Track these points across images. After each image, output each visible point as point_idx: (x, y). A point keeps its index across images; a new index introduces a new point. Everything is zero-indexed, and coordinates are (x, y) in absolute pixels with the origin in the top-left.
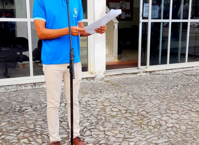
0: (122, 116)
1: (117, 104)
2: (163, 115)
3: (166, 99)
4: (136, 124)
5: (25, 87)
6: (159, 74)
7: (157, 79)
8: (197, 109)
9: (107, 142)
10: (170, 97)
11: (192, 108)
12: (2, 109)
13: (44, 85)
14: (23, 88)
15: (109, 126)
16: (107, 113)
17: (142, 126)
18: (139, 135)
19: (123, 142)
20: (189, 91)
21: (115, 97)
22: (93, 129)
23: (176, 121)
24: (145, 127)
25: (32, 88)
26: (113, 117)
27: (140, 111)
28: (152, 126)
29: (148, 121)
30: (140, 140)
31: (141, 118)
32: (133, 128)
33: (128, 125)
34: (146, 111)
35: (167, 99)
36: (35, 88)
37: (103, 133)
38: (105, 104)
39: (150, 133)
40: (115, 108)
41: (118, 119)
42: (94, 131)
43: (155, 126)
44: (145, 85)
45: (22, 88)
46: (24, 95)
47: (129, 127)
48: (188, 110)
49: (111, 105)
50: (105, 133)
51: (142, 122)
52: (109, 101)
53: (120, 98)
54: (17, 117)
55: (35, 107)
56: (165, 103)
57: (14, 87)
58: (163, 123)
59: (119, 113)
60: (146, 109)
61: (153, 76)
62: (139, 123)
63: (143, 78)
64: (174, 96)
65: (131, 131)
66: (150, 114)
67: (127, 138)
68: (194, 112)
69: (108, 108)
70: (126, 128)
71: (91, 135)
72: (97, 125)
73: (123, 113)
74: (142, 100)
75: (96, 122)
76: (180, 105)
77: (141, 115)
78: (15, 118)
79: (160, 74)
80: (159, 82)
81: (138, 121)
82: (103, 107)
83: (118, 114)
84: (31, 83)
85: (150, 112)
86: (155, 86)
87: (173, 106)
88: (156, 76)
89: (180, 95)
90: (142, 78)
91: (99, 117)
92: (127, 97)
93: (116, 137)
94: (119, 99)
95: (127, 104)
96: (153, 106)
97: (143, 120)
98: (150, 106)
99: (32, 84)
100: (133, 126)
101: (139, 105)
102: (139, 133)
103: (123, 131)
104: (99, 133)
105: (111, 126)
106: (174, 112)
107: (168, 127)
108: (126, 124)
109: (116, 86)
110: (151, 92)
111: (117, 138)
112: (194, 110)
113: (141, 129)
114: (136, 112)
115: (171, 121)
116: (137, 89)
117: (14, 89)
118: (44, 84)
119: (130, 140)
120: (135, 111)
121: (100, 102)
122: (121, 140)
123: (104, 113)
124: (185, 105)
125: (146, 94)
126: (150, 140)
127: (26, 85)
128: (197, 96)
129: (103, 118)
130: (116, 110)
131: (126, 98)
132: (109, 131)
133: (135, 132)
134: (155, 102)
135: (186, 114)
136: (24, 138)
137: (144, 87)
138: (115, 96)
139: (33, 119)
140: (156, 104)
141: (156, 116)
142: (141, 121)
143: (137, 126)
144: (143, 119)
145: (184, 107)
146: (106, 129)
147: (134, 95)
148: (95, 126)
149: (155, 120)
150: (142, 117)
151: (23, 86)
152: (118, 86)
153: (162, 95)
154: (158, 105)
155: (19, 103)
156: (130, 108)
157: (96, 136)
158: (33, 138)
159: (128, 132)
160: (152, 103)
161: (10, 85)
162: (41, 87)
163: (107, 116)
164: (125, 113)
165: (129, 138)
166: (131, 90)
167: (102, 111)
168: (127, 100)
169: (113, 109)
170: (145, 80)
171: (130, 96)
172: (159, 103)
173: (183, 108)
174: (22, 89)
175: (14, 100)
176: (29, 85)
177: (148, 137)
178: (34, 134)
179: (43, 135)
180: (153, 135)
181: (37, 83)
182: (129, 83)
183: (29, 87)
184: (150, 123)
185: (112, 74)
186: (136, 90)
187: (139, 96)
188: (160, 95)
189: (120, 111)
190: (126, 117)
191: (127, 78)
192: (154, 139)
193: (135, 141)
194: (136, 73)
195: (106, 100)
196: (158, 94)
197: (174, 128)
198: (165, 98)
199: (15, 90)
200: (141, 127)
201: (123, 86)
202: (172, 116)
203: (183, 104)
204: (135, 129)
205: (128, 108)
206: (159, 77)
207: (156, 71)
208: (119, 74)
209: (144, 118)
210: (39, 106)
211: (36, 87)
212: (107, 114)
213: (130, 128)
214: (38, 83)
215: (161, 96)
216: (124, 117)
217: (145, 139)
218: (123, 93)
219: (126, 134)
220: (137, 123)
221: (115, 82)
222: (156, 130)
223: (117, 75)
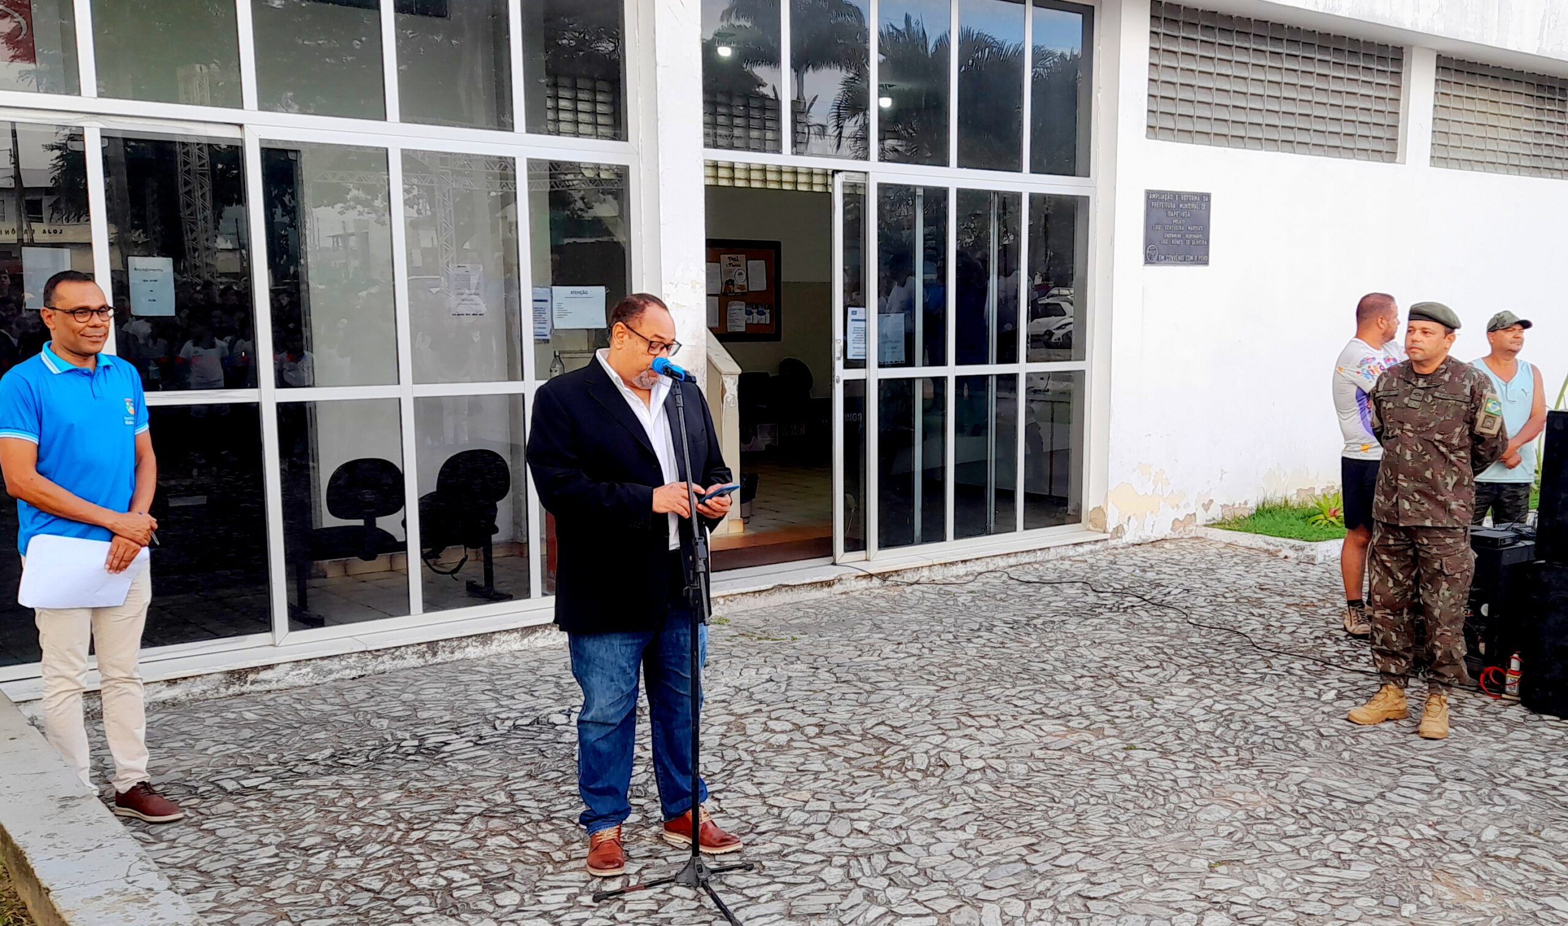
0: (811, 746)
1: (782, 706)
2: (950, 733)
3: (955, 680)
4: (862, 768)
5: (394, 659)
6: (917, 583)
7: (911, 603)
8: (1062, 708)
9: (780, 825)
10: (969, 670)
11: (1046, 705)
12: (347, 747)
13: (467, 650)
14: (387, 664)
15: (772, 780)
16: (755, 739)
17: (884, 771)
18: (881, 800)
19: (833, 822)
20: (1032, 646)
21: (768, 681)
22: (720, 791)
23: (993, 749)
24: (896, 775)
25: (421, 661)
26: (779, 749)
27: (869, 723)
28: (919, 770)
29: (904, 754)
30: (884, 813)
31: (876, 749)
32: (857, 780)
33: (836, 772)
34: (890, 726)
35: (957, 677)
36: (435, 661)
37: (759, 802)
38: (737, 709)
39: (914, 792)
40: (777, 719)
41: (798, 756)
42: (726, 798)
43: (927, 768)
44: (870, 631)
45: (383, 662)
46: (403, 691)
47: (841, 778)
48: (1033, 713)
49: (760, 710)
50: (765, 803)
51: (884, 761)
52: (750, 697)
53: (788, 685)
54: (426, 772)
55: (472, 733)
56: (954, 691)
57: (352, 660)
58: (953, 759)
59: (794, 738)
60: (890, 716)
61: (894, 593)
62: (872, 765)
63: (858, 599)
64: (981, 665)
65: (852, 789)
66: (903, 731)
67: (842, 811)
68: (1053, 717)
69: (751, 720)
70: (834, 781)
71: (722, 811)
72: (733, 780)
73: (812, 734)
74: (868, 687)
75: (723, 770)
76: (1004, 699)
77: (875, 737)
78: (418, 776)
79: (922, 580)
80: (921, 617)
81: (867, 757)
82: (732, 718)
83: (792, 740)
84: (419, 644)
85: (904, 727)
86: (906, 633)
87: (981, 703)
88: (908, 589)
89: (1003, 661)
90: (853, 602)
91: (730, 754)
92: (811, 679)
93: (806, 809)
94: (783, 689)
95: (817, 704)
96: (912, 706)
97: (886, 754)
98: (902, 706)
99: (424, 648)
100: (856, 774)
101: (863, 705)
102: (877, 795)
103: (824, 790)
104: (745, 802)
105: (781, 780)
106: (984, 721)
107: (970, 771)
108: (830, 770)
109: (759, 639)
110: (896, 656)
111: (808, 812)
112: (1051, 712)
113: (885, 782)
114: (857, 729)
115: (977, 751)
116: (841, 648)
117: (352, 668)
118: (468, 646)
119: (855, 815)
120: (851, 727)
121: (716, 702)
122: (823, 817)
123: (743, 738)
124: (1021, 695)
125: (880, 663)
126: (917, 812)
127: (397, 653)
128: (1062, 661)
129: (745, 756)
130: (784, 728)
131: (810, 683)
132: (778, 795)
133: (865, 792)
134: (916, 691)
135: (1026, 726)
136: (494, 833)
137: (868, 637)
138: (768, 677)
139: (487, 774)
140: (921, 699)
141: (927, 739)
142: (878, 758)
143: (866, 773)
144: (884, 751)
145: (1020, 703)
146: (764, 789)
147: (836, 670)
148: (724, 783)
149: (926, 752)
150: (880, 744)
151: (386, 658)
152: (767, 638)
153: (940, 666)
154: (928, 701)
155: (402, 724)
156: (830, 717)
157: (738, 814)
158: (525, 830)
159: (842, 793)
160: (908, 696)
161: (336, 656)
162: (458, 655)
163: (758, 749)
164: (818, 735)
165: (848, 810)
166: (821, 651)
167: (733, 733)
168: (815, 692)
169: (772, 724)
170: (868, 611)
171: (823, 674)
172: (933, 694)
173: (1016, 706)
174: (381, 668)
175: (375, 712)
176: (410, 650)
177: (909, 803)
178: (522, 821)
179: (554, 821)
180: (924, 798)
181: (441, 643)
182: (806, 626)
183: (412, 661)
184: (910, 763)
185: (735, 591)
186: (842, 652)
187: (856, 675)
188: (931, 664)
189: (798, 727)
190: (824, 749)
191: (797, 606)
192: (928, 807)
193: (869, 818)
194: (829, 584)
195: (737, 693)
196: (922, 663)
197: (988, 771)
198: (951, 676)
199: (354, 673)
200: (883, 776)
201: (786, 636)
202: (980, 735)
203: (1013, 692)
204: (863, 784)
205: (824, 716)
206: (919, 594)
207: (905, 570)
208: (763, 587)
209: (886, 746)
210: (486, 730)
211: (439, 659)
212: (757, 744)
213: (844, 782)
214: (446, 640)
215: (935, 670)
216: (817, 747)
217: (902, 808)
218: (792, 663)
219: (836, 798)
220: (867, 766)
221: (751, 621)
222: (933, 781)
223: (754, 592)
